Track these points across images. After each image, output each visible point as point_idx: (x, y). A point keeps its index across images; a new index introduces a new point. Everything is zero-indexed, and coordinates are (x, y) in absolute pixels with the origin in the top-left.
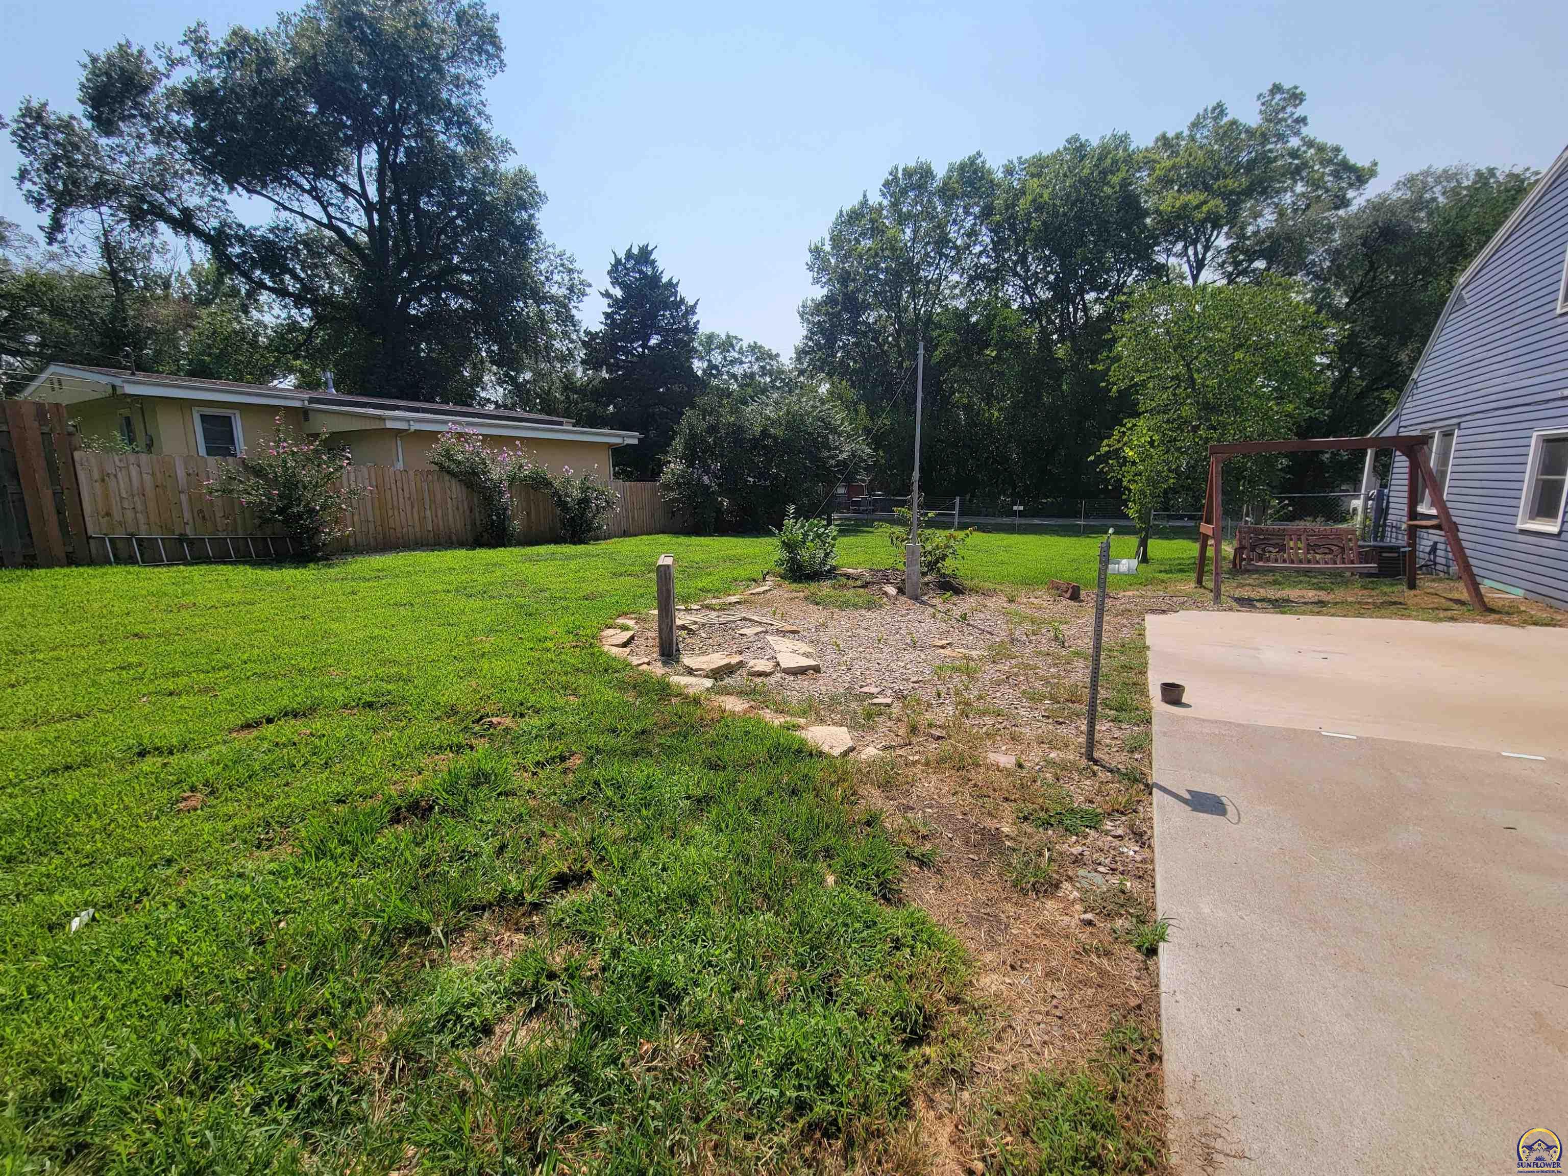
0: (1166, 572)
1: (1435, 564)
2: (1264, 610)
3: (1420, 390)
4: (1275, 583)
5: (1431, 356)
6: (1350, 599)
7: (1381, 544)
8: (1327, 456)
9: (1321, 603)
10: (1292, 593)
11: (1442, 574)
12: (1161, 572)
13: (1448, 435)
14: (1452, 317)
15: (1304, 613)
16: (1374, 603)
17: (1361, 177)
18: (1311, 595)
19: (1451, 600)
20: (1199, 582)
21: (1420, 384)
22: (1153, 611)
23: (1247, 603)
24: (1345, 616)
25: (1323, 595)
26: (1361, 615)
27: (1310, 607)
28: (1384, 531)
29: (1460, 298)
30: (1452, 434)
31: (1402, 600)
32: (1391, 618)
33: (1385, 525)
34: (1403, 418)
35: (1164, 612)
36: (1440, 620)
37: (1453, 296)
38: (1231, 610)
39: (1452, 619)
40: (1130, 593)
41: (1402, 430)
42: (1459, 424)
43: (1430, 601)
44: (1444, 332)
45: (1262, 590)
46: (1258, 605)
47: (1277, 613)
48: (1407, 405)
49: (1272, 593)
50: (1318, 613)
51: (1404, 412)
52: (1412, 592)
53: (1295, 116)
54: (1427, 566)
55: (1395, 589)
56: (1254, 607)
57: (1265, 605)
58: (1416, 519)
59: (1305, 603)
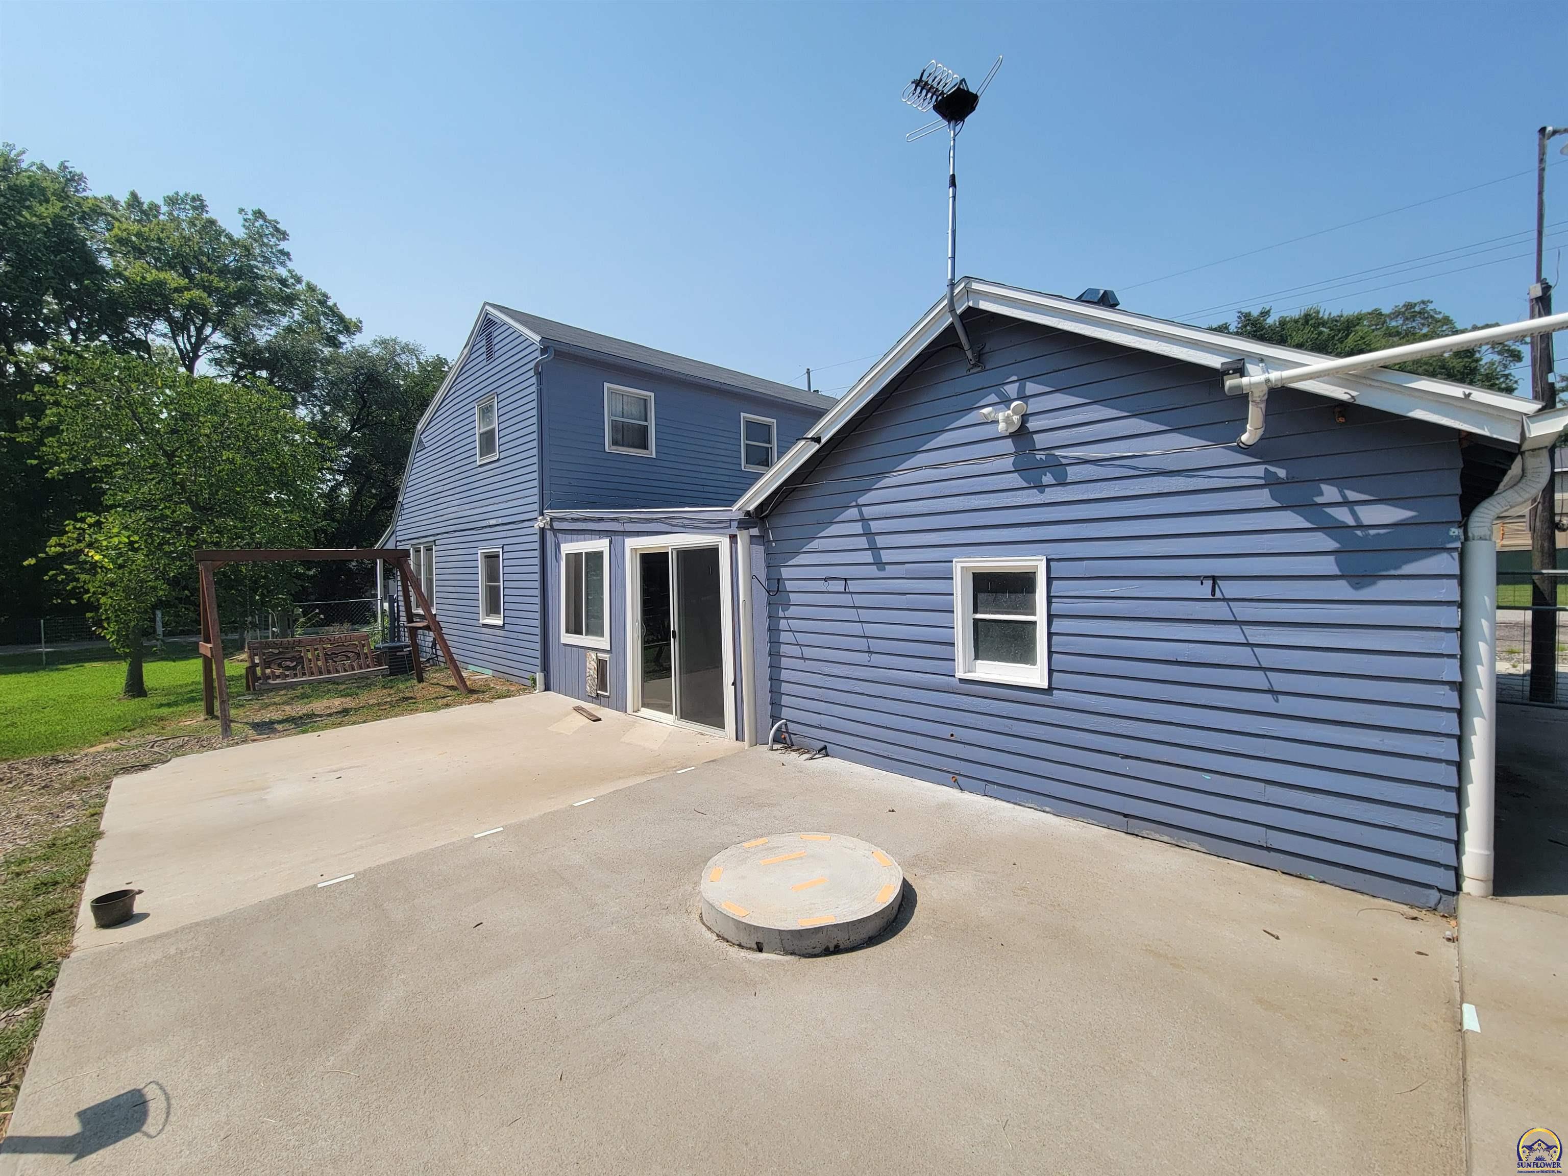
0: (169, 705)
1: (437, 656)
2: (286, 733)
3: (406, 511)
4: (304, 696)
5: (410, 484)
6: (371, 702)
7: (398, 644)
8: (354, 564)
9: (345, 712)
10: (319, 706)
11: (442, 665)
12: (161, 705)
13: (429, 549)
14: (418, 455)
15: (326, 727)
16: (390, 703)
17: (349, 327)
18: (337, 703)
19: (448, 687)
20: (210, 712)
21: (405, 507)
22: (127, 770)
23: (265, 728)
24: (364, 722)
25: (349, 702)
26: (379, 718)
27: (332, 719)
28: (399, 631)
29: (420, 442)
30: (432, 549)
31: (411, 695)
32: (403, 715)
33: (399, 626)
34: (398, 533)
35: (145, 767)
36: (439, 708)
37: (415, 442)
38: (245, 741)
39: (447, 705)
40: (100, 748)
41: (398, 544)
42: (435, 541)
43: (432, 692)
44: (415, 466)
45: (287, 708)
46: (279, 727)
47: (299, 733)
48: (399, 523)
49: (299, 709)
50: (340, 724)
51: (398, 528)
52: (421, 685)
53: (279, 248)
54: (432, 659)
55: (408, 684)
56: (274, 731)
57: (287, 726)
58: (413, 622)
59: (330, 715)
